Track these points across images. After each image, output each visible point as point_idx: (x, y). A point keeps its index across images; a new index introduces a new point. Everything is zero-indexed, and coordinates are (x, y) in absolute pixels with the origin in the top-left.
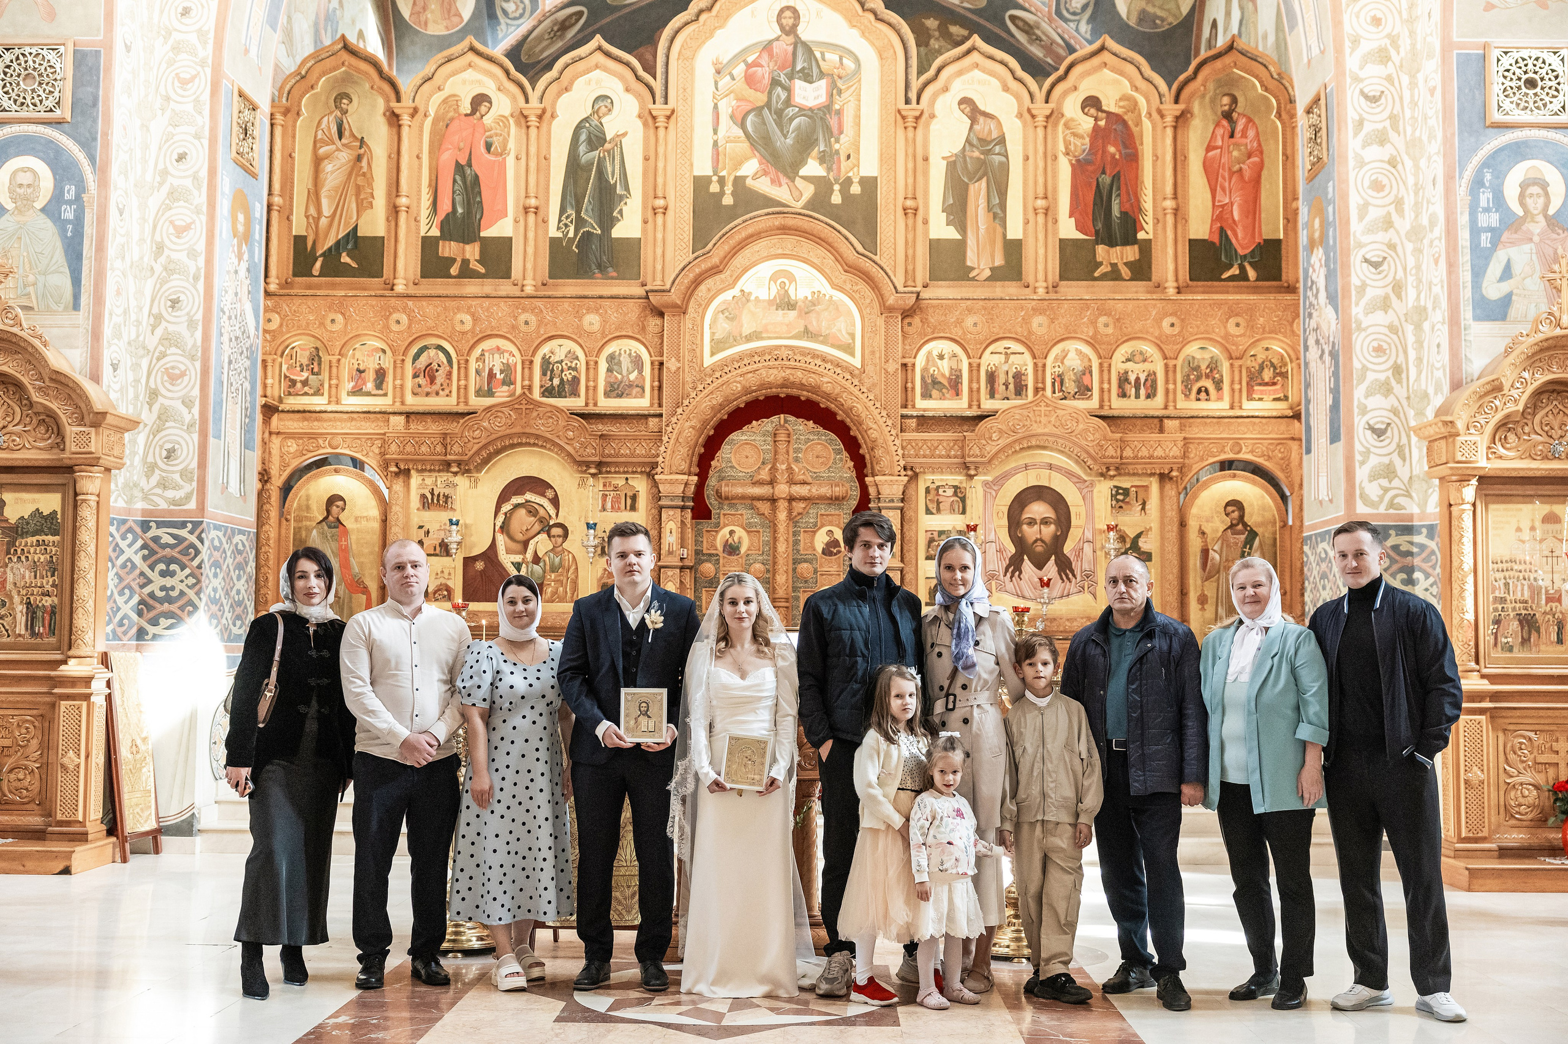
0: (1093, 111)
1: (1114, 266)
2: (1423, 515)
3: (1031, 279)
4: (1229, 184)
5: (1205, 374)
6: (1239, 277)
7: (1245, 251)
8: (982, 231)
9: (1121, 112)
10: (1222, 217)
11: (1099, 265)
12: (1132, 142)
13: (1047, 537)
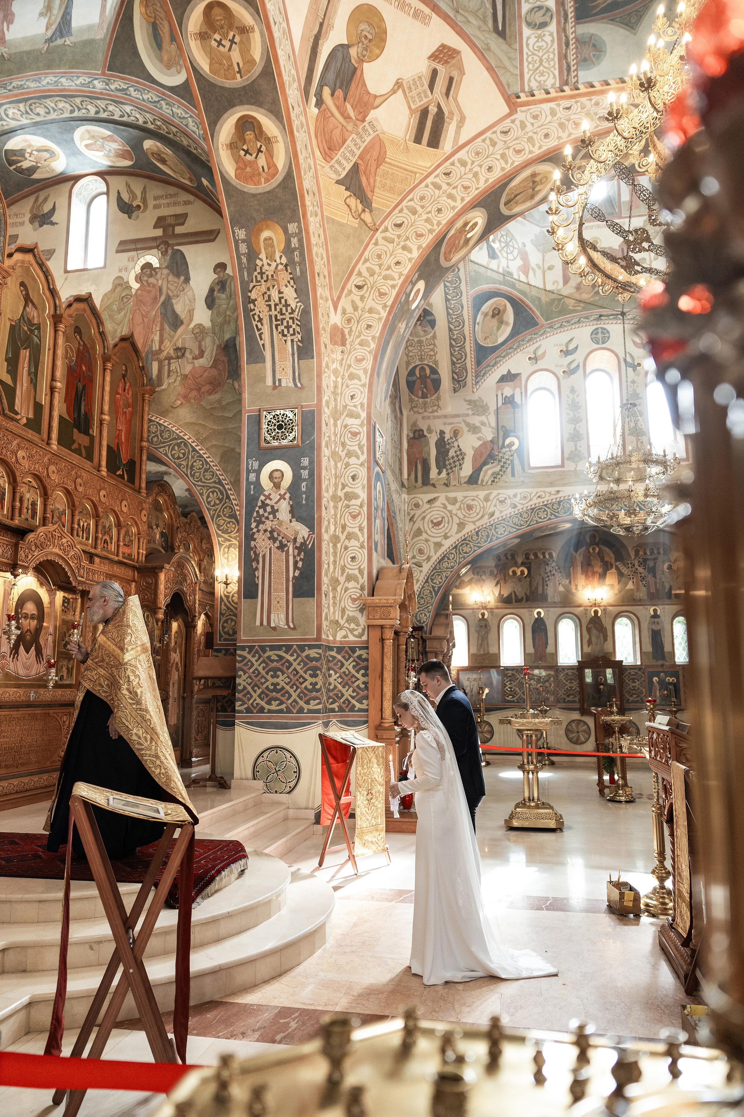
0: (78, 337)
1: (79, 445)
2: (334, 642)
3: (45, 437)
4: (122, 418)
5: (107, 531)
6: (122, 476)
7: (124, 462)
8: (24, 388)
9: (89, 346)
10: (118, 437)
11: (74, 442)
12: (91, 369)
13: (32, 629)
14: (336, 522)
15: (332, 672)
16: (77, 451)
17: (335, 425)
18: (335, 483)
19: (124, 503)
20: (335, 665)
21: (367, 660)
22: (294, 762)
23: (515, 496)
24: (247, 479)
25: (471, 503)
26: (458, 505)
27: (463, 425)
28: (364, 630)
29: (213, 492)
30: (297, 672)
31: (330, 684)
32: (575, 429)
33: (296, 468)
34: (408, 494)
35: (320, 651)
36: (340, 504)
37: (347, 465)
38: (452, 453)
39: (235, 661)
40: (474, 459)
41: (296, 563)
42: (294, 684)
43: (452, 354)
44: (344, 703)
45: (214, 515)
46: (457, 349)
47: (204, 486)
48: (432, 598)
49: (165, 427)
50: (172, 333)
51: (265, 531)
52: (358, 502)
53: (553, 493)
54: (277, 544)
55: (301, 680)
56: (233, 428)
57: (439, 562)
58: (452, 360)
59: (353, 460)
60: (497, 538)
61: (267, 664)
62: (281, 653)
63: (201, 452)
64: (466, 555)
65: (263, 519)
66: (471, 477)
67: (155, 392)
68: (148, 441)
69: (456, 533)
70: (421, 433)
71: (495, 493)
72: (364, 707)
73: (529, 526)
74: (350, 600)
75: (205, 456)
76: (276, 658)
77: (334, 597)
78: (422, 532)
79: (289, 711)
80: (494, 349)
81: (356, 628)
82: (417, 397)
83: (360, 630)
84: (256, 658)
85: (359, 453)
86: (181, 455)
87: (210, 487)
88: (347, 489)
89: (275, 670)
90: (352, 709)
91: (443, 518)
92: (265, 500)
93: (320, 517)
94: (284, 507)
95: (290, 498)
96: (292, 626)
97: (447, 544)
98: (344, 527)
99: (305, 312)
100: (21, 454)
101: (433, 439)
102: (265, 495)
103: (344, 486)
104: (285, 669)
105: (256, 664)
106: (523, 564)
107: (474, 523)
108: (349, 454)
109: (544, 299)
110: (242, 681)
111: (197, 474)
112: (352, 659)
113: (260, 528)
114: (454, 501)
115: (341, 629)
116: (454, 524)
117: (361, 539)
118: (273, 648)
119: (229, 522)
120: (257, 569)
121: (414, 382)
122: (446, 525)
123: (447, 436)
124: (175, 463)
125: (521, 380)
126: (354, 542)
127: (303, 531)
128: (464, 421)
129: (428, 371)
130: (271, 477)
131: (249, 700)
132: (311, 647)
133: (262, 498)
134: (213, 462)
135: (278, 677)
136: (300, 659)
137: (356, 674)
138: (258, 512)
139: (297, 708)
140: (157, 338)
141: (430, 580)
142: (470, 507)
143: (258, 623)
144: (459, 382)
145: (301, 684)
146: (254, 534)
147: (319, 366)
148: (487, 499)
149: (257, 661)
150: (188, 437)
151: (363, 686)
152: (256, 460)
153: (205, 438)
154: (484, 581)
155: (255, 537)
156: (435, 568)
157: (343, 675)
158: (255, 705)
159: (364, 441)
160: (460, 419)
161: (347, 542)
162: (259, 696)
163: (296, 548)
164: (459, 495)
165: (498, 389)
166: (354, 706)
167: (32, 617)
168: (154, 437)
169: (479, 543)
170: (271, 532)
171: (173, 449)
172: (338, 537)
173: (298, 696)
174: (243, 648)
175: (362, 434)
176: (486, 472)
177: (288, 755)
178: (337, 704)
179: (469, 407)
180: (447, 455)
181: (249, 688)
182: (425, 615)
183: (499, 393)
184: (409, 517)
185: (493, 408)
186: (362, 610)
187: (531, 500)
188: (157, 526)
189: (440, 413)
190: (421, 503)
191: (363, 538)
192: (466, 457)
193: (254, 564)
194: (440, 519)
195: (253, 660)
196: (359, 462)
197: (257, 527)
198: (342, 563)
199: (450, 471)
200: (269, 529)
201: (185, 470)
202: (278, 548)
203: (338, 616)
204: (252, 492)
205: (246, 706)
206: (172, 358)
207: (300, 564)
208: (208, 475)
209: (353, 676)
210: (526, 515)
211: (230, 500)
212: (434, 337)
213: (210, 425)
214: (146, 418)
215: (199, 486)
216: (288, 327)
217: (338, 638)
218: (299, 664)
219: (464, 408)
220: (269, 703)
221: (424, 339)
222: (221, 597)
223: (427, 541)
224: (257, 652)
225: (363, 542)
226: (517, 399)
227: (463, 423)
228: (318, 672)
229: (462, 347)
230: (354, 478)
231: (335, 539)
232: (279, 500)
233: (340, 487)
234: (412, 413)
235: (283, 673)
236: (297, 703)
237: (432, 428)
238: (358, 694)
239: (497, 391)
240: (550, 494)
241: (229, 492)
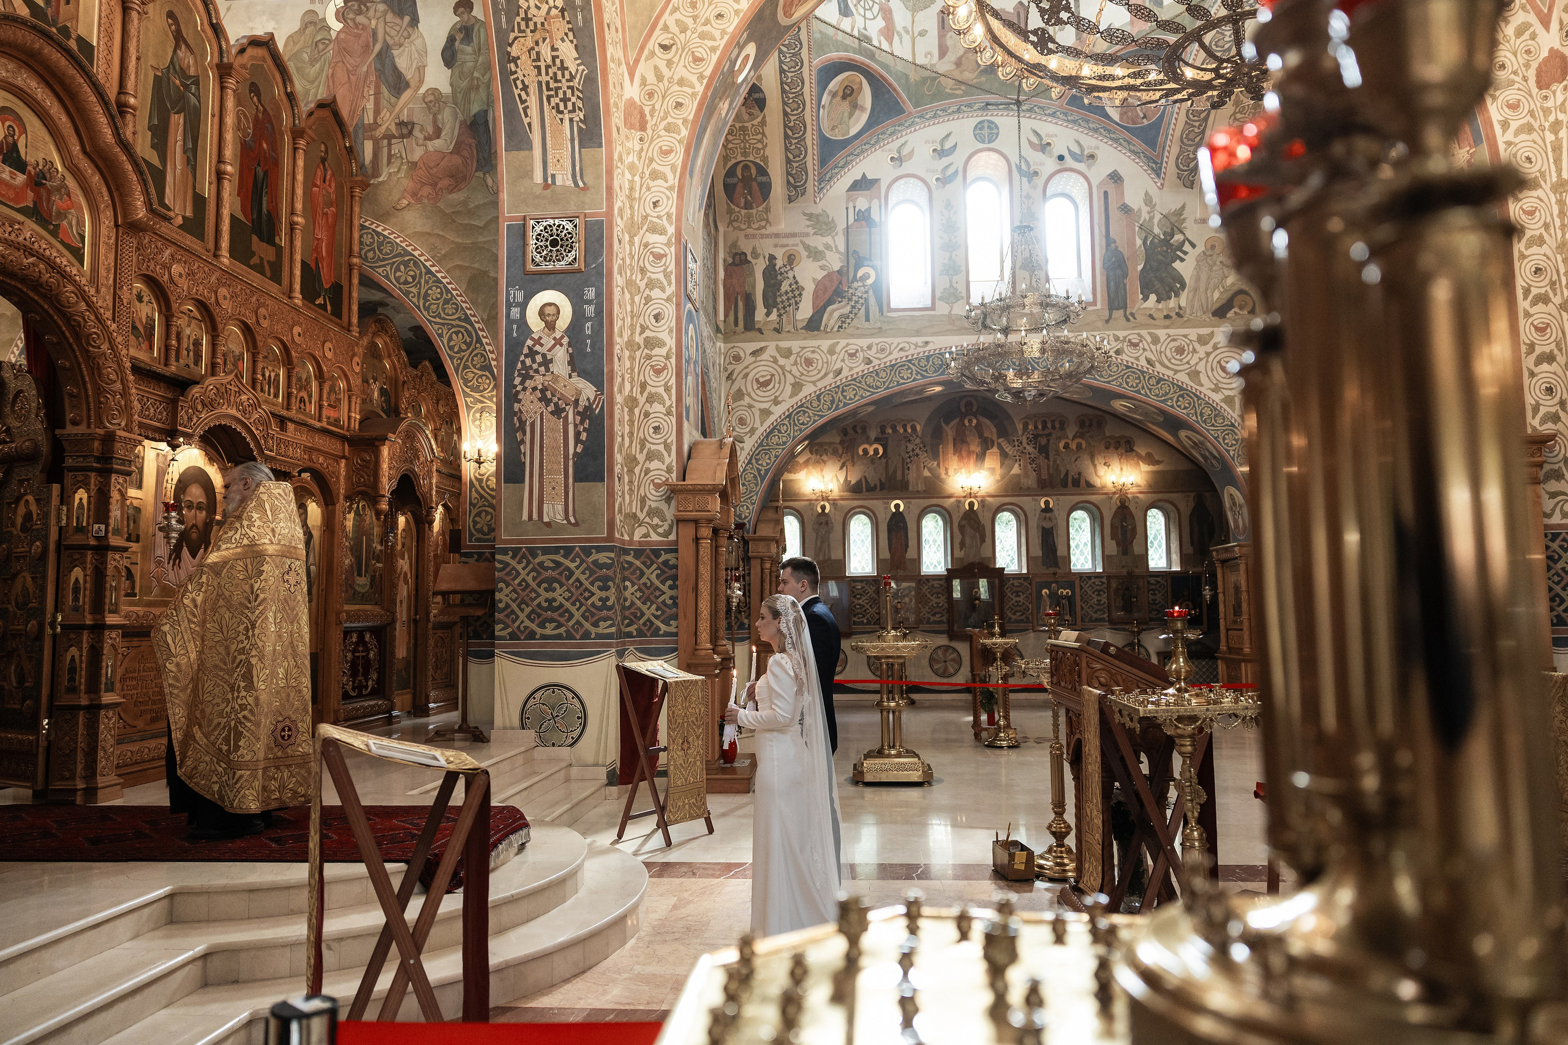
0: (255, 99)
1: (261, 259)
2: (631, 542)
3: (211, 245)
4: (321, 221)
5: (305, 386)
6: (323, 307)
7: (326, 286)
8: (178, 171)
9: (271, 113)
10: (317, 249)
11: (253, 254)
12: (275, 146)
13: (200, 524)
14: (633, 379)
15: (627, 583)
16: (259, 269)
17: (631, 243)
18: (632, 325)
19: (328, 345)
20: (632, 574)
21: (676, 567)
22: (578, 705)
23: (869, 347)
24: (508, 315)
25: (810, 355)
26: (793, 358)
27: (801, 249)
28: (671, 527)
29: (457, 333)
30: (581, 584)
31: (625, 600)
32: (950, 258)
33: (577, 302)
34: (726, 341)
35: (612, 555)
36: (638, 353)
37: (648, 299)
38: (785, 287)
39: (495, 569)
40: (816, 295)
41: (577, 434)
42: (577, 600)
43: (787, 149)
44: (644, 624)
45: (459, 365)
46: (794, 141)
47: (443, 324)
48: (757, 485)
49: (384, 236)
50: (393, 99)
51: (535, 389)
52: (663, 351)
53: (920, 344)
54: (551, 408)
55: (587, 594)
56: (485, 242)
57: (767, 436)
58: (787, 157)
59: (656, 293)
60: (845, 405)
61: (539, 573)
62: (558, 558)
63: (439, 275)
64: (803, 427)
65: (531, 373)
66: (811, 320)
67: (368, 185)
68: (360, 257)
69: (791, 397)
70: (743, 257)
71: (843, 342)
72: (673, 629)
73: (888, 388)
74: (652, 486)
75: (444, 281)
76: (552, 565)
77: (631, 482)
78: (743, 395)
79: (570, 636)
80: (845, 143)
81: (660, 523)
82: (738, 206)
83: (666, 527)
84: (523, 565)
85: (665, 283)
86: (410, 279)
87: (453, 326)
88: (648, 333)
89: (550, 581)
90: (656, 632)
91: (773, 375)
92: (534, 345)
93: (612, 371)
94: (561, 355)
95: (569, 344)
96: (573, 520)
98: (643, 386)
99: (590, 80)
100: (176, 269)
101: (760, 266)
102: (533, 339)
103: (643, 329)
104: (564, 580)
105: (523, 573)
106: (877, 440)
107: (814, 383)
108: (651, 285)
109: (914, 76)
110: (503, 596)
111: (434, 307)
112: (655, 566)
113: (526, 385)
114: (787, 353)
115: (640, 526)
116: (788, 384)
117: (668, 403)
118: (546, 551)
119: (481, 377)
120: (523, 442)
121: (735, 185)
122: (777, 385)
123: (779, 263)
124: (400, 289)
125: (879, 188)
126: (657, 407)
127: (588, 391)
128: (803, 243)
129: (754, 171)
130: (542, 313)
131: (514, 621)
132: (599, 549)
133: (529, 342)
134: (457, 290)
135: (554, 590)
136: (585, 565)
137: (661, 587)
138: (523, 362)
139: (581, 632)
140: (370, 106)
141: (754, 461)
142: (809, 362)
143: (525, 517)
144: (795, 187)
145: (587, 599)
146: (518, 392)
147: (610, 158)
149: (524, 569)
150: (419, 252)
151: (670, 602)
152: (520, 289)
153: (445, 256)
154: (825, 462)
155: (520, 397)
156: (761, 445)
157: (643, 588)
158: (522, 628)
159: (672, 267)
160: (797, 240)
161: (647, 407)
162: (528, 617)
163: (579, 413)
164: (795, 345)
165: (849, 199)
166: (658, 629)
167: (199, 507)
168: (369, 251)
169: (820, 410)
170: (543, 391)
171: (398, 269)
172: (636, 399)
173: (583, 616)
174: (505, 551)
175: (669, 257)
176: (831, 314)
177: (570, 695)
178: (635, 626)
179: (809, 223)
180: (779, 290)
181: (514, 606)
182: (748, 508)
183: (851, 205)
184: (727, 374)
185: (841, 226)
186: (668, 500)
187: (890, 353)
188: (375, 380)
189: (770, 230)
190: (742, 355)
191: (671, 401)
192: (804, 293)
193: (519, 436)
194: (768, 377)
195: (519, 567)
196: (665, 296)
197: (522, 383)
198: (641, 434)
199: (782, 311)
200: (540, 387)
201: (415, 300)
202: (552, 413)
203: (635, 508)
204: (515, 335)
205: (510, 630)
206: (394, 137)
207: (584, 436)
208: (449, 308)
209: (657, 588)
210: (884, 375)
211: (482, 344)
212: (763, 123)
213: (452, 236)
214: (356, 222)
215: (436, 323)
216: (565, 100)
217: (636, 538)
218: (583, 573)
219: (801, 225)
220: (542, 625)
221: (749, 125)
222: (471, 480)
223: (750, 407)
224: (524, 556)
225: (671, 406)
226: (874, 215)
227: (801, 246)
228: (610, 583)
229: (802, 139)
230: (657, 317)
231: (632, 402)
232: (554, 346)
233: (638, 329)
234: (731, 228)
235: (561, 585)
236: (581, 625)
237: (759, 251)
238: (663, 612)
239: (847, 202)
240: (916, 345)
241: (481, 333)
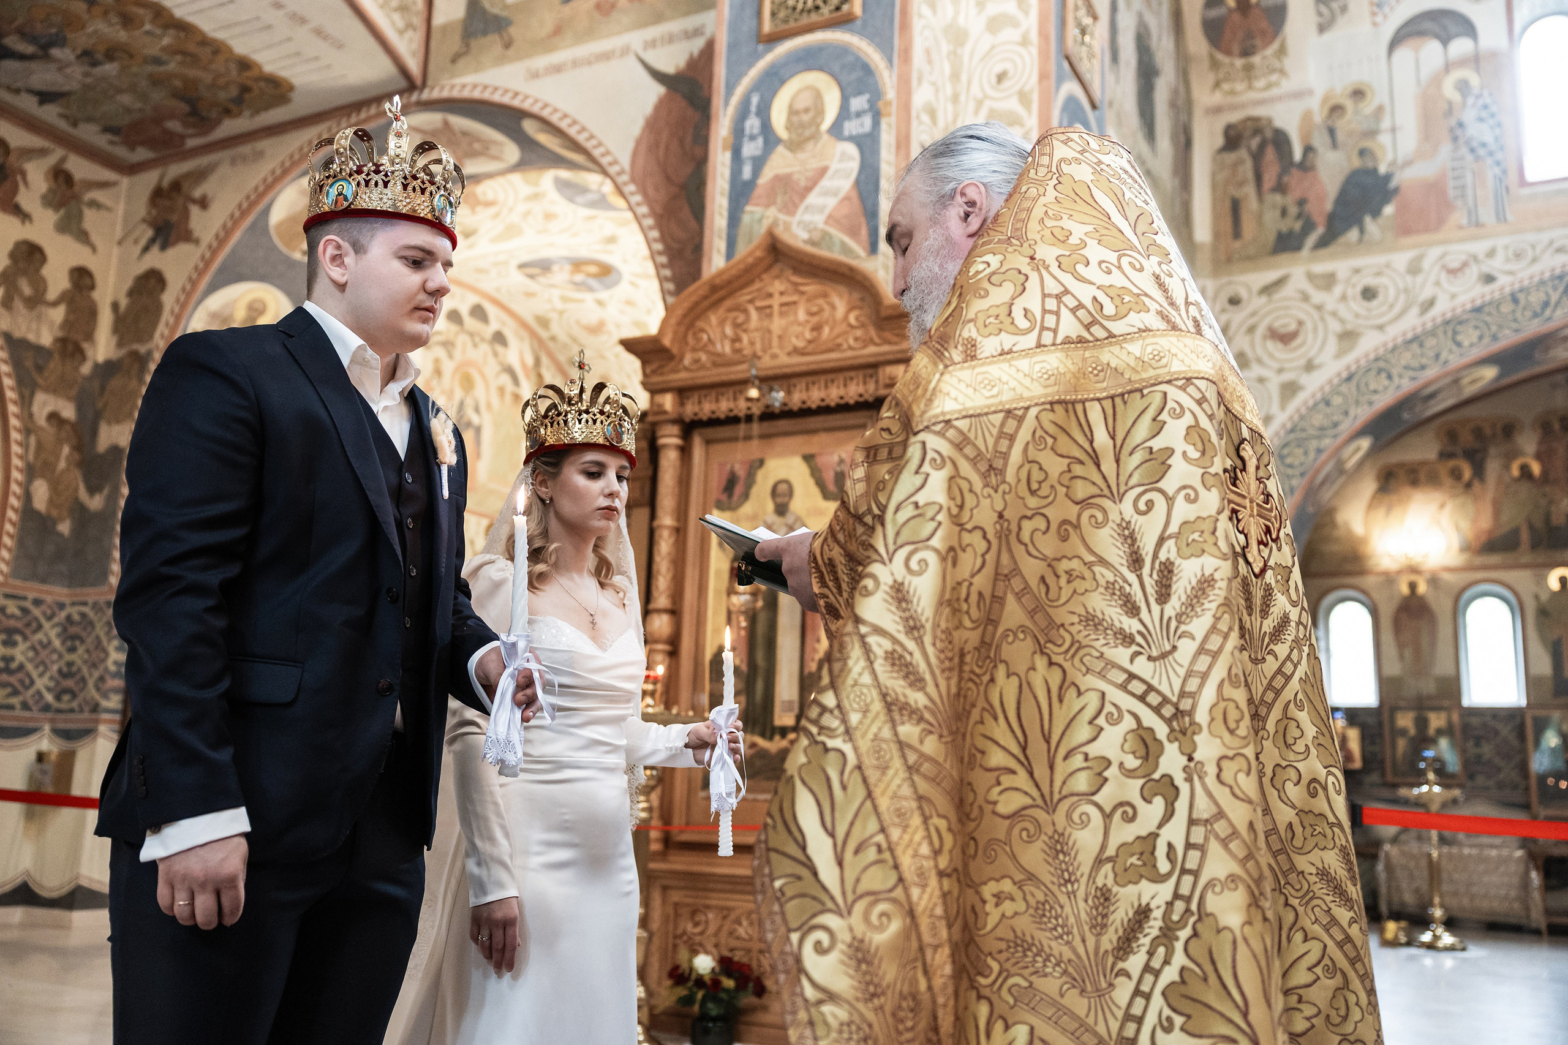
97: (1313, 384)
148: (1414, 269)
